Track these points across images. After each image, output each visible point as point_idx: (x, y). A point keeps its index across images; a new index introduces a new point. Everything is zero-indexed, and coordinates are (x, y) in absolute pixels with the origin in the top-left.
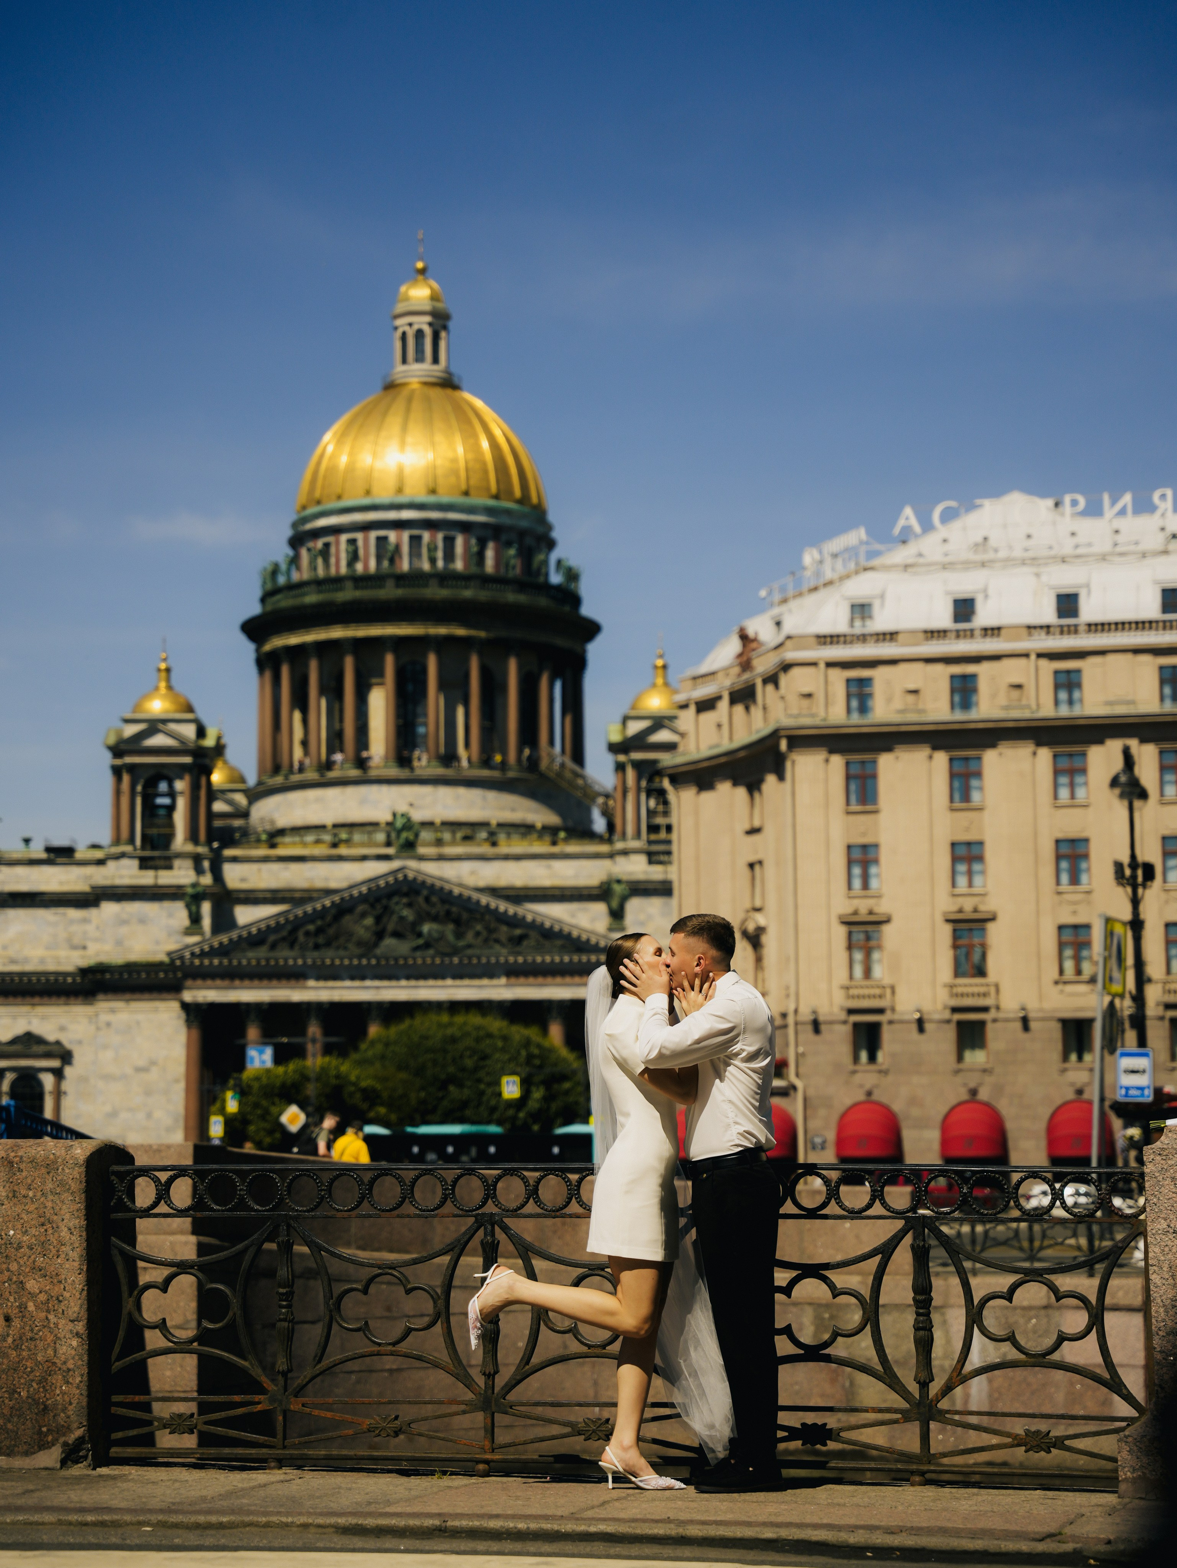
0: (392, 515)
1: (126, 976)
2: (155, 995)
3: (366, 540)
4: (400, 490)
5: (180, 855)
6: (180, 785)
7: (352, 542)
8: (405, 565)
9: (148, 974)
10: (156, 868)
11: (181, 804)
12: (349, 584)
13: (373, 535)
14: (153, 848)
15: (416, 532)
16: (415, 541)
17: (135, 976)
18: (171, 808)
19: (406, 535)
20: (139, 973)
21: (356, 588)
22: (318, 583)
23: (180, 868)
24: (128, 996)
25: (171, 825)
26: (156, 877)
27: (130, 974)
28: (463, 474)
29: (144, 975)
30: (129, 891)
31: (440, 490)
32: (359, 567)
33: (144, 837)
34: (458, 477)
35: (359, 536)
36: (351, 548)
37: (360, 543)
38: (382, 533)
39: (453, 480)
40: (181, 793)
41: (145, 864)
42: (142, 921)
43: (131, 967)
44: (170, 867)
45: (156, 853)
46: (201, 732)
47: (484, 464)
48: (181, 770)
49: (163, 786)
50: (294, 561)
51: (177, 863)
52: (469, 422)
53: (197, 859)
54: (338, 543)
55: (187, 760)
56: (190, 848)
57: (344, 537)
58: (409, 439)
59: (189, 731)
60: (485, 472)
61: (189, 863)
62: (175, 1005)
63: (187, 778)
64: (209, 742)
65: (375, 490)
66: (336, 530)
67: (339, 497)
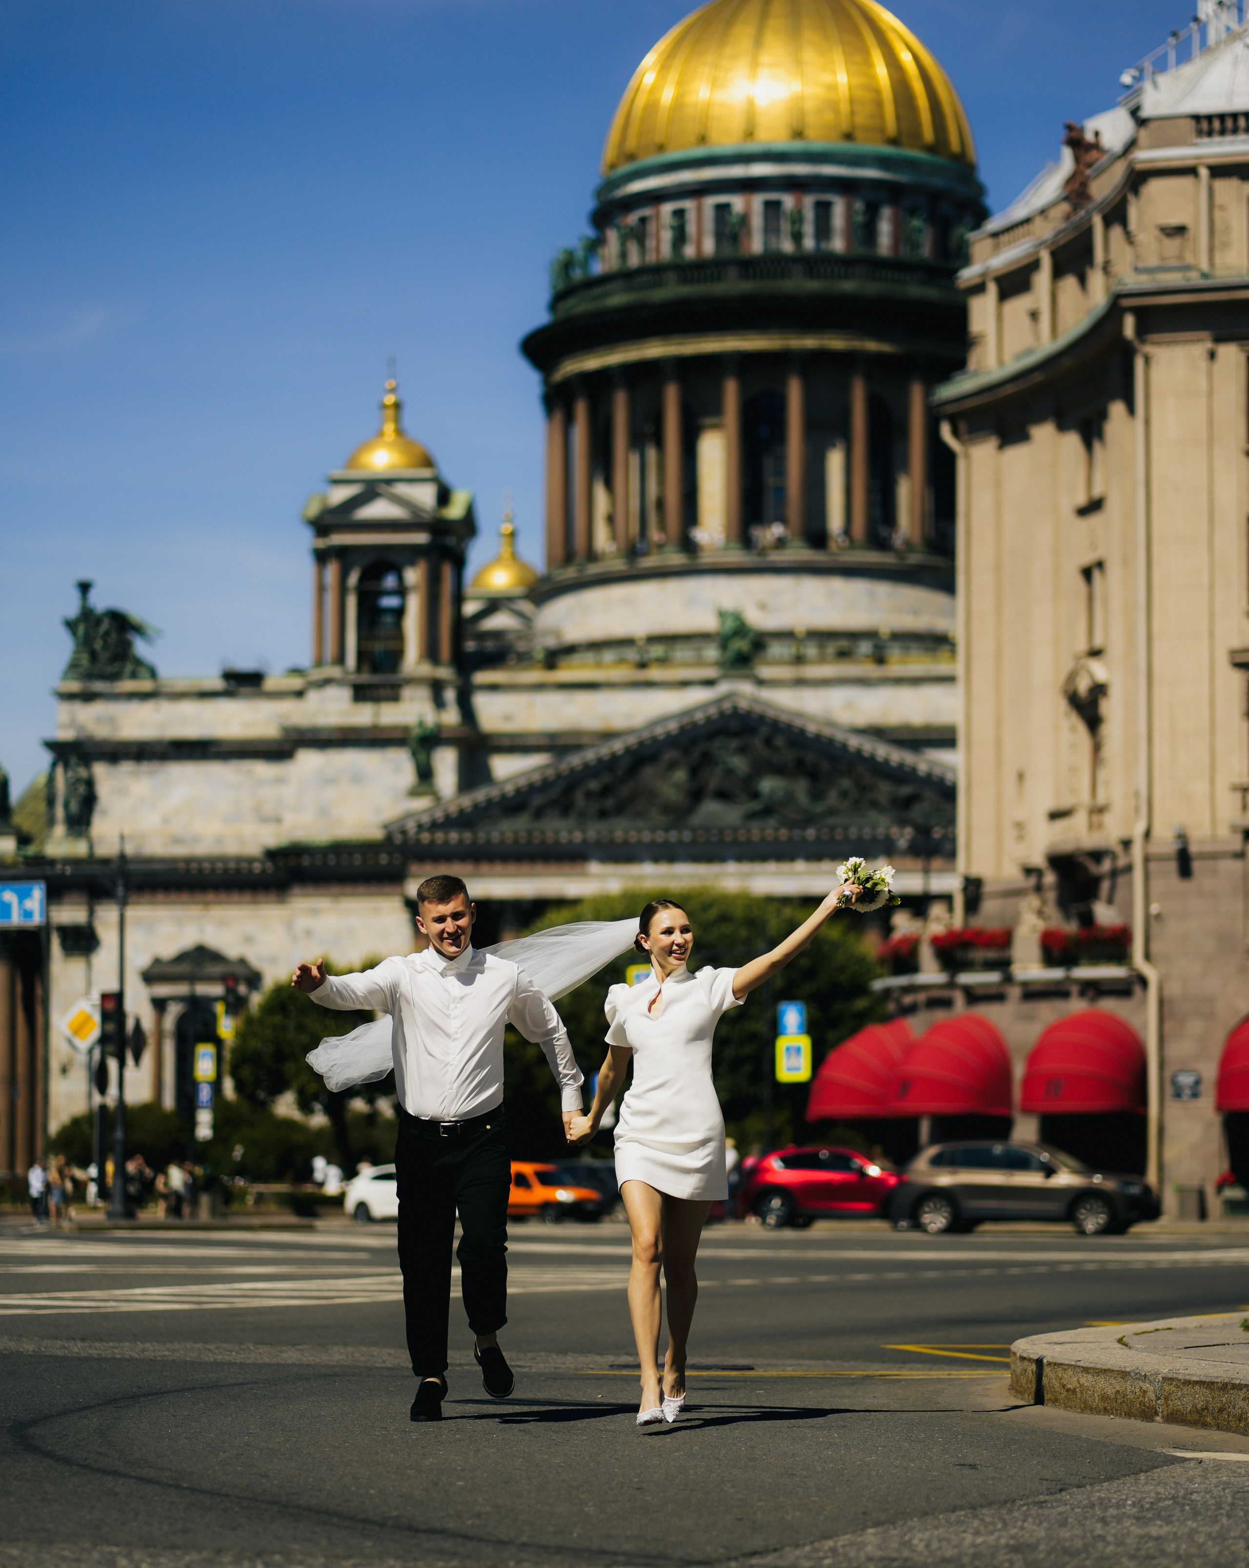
0: (737, 171)
1: (332, 860)
2: (374, 888)
3: (699, 210)
4: (749, 134)
5: (412, 681)
6: (413, 576)
7: (679, 214)
8: (756, 246)
9: (362, 857)
10: (376, 700)
11: (414, 606)
12: (673, 276)
13: (711, 201)
14: (376, 669)
15: (772, 196)
16: (772, 207)
17: (345, 861)
18: (400, 612)
19: (757, 200)
20: (349, 856)
21: (683, 280)
23: (412, 699)
24: (335, 889)
25: (399, 636)
26: (377, 714)
27: (338, 857)
28: (844, 108)
29: (357, 860)
30: (335, 736)
31: (809, 133)
32: (689, 251)
33: (361, 656)
34: (837, 113)
35: (688, 204)
36: (675, 223)
37: (691, 217)
38: (722, 198)
39: (829, 117)
40: (414, 588)
41: (361, 693)
42: (357, 778)
43: (339, 848)
44: (397, 699)
45: (377, 679)
46: (444, 497)
47: (877, 91)
48: (412, 554)
49: (390, 581)
50: (595, 245)
51: (407, 693)
52: (857, 32)
53: (437, 687)
54: (658, 215)
55: (421, 538)
56: (425, 670)
57: (667, 208)
58: (765, 58)
59: (425, 496)
60: (879, 103)
61: (424, 693)
62: (398, 902)
63: (422, 565)
64: (455, 511)
65: (713, 136)
66: (656, 197)
67: (661, 148)
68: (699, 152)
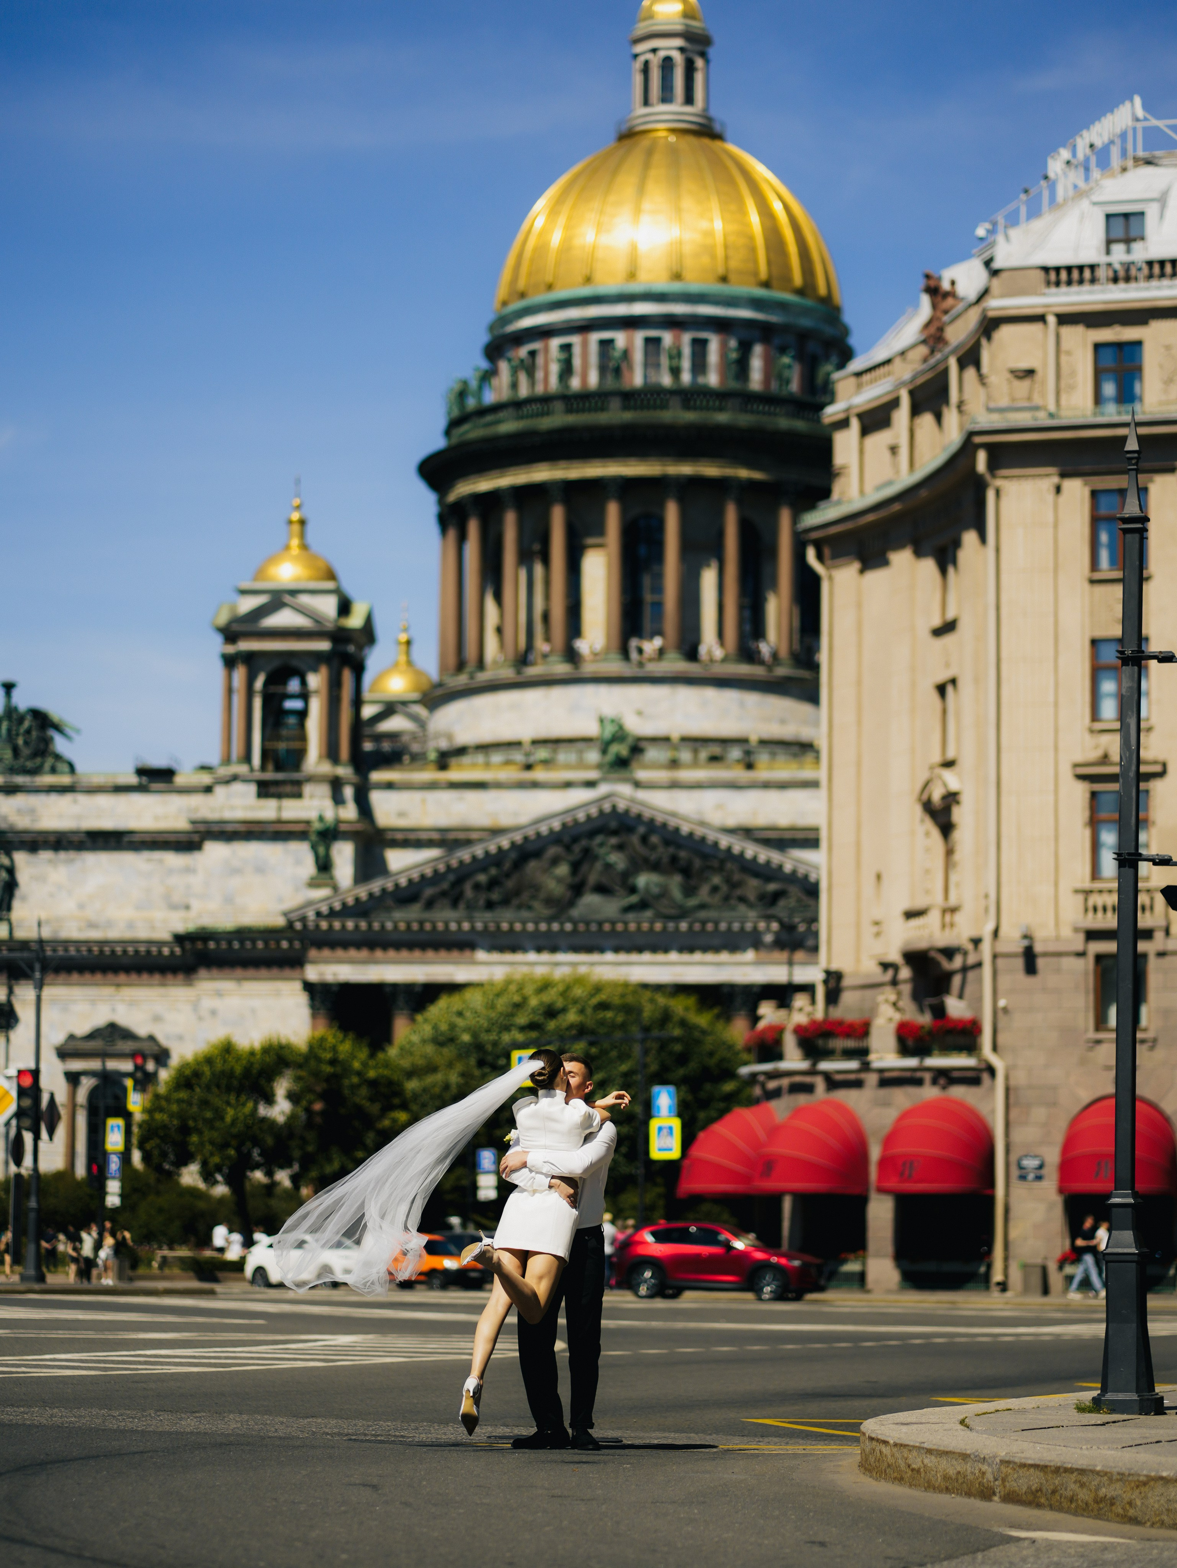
0: (620, 310)
1: (236, 945)
2: (275, 971)
3: (585, 345)
4: (632, 275)
5: (311, 779)
6: (316, 680)
7: (567, 348)
8: (637, 379)
9: (266, 943)
10: (279, 796)
11: (316, 708)
12: (559, 406)
13: (595, 337)
14: (278, 768)
15: (653, 333)
16: (652, 343)
17: (248, 945)
18: (303, 714)
19: (639, 336)
20: (254, 942)
21: (569, 410)
22: (517, 405)
23: (312, 796)
24: (239, 972)
25: (302, 737)
26: (279, 809)
27: (242, 942)
28: (720, 252)
29: (260, 945)
30: (242, 828)
31: (688, 275)
32: (575, 383)
33: (264, 753)
34: (713, 257)
35: (575, 340)
36: (563, 356)
37: (577, 351)
38: (606, 335)
39: (706, 260)
40: (316, 692)
41: (265, 789)
42: (260, 869)
43: (243, 934)
44: (299, 795)
45: (280, 776)
46: (345, 608)
47: (751, 238)
48: (316, 659)
49: (294, 685)
50: (487, 376)
51: (307, 789)
52: (732, 182)
53: (336, 785)
54: (546, 350)
55: (324, 646)
56: (326, 768)
57: (555, 343)
58: (646, 205)
59: (328, 606)
60: (753, 249)
61: (325, 790)
62: (297, 986)
63: (324, 671)
64: (355, 621)
65: (598, 276)
66: (545, 333)
67: (550, 287)
68: (586, 291)
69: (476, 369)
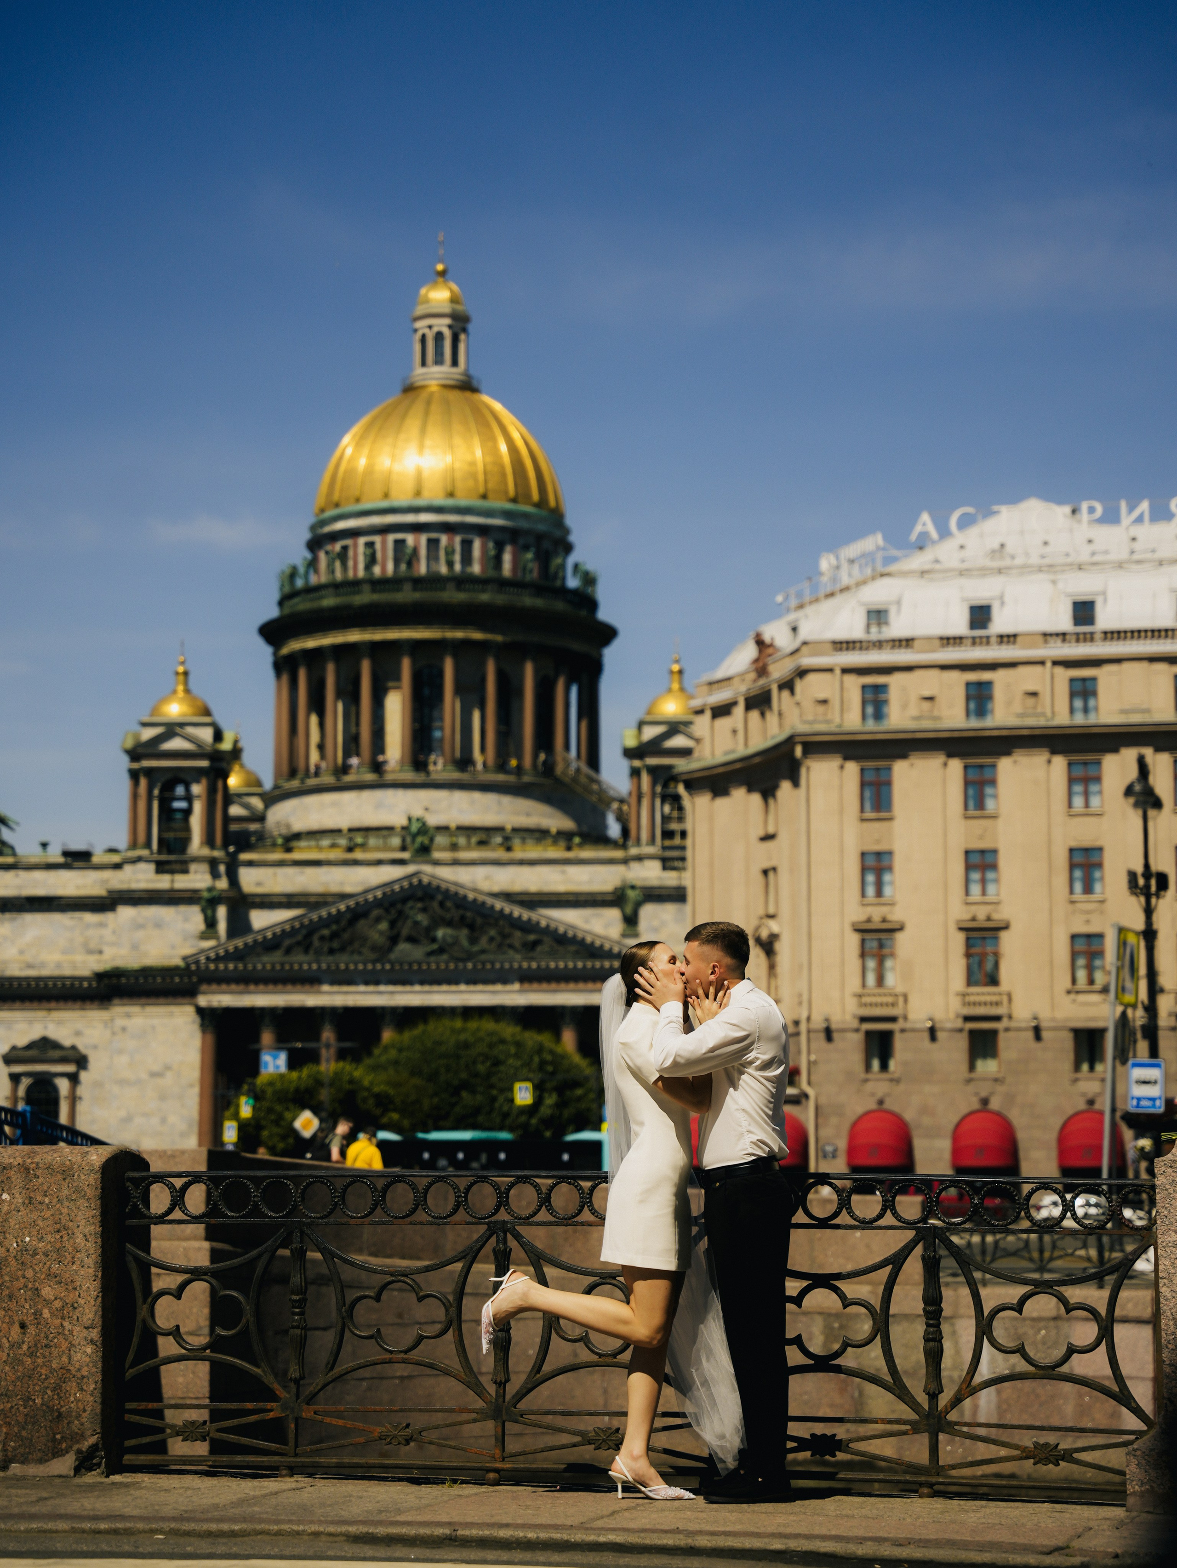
0: (410, 518)
1: (142, 980)
2: (171, 1000)
3: (384, 543)
4: (418, 493)
5: (196, 859)
6: (197, 789)
7: (370, 545)
8: (422, 569)
9: (164, 978)
10: (172, 872)
11: (198, 808)
12: (366, 588)
13: (391, 538)
14: (170, 852)
15: (434, 535)
16: (433, 544)
17: (151, 980)
18: (188, 812)
19: (423, 538)
20: (154, 977)
21: (374, 591)
22: (336, 587)
23: (196, 872)
24: (143, 1001)
25: (187, 829)
26: (172, 881)
27: (146, 978)
28: (481, 477)
29: (159, 980)
30: (145, 895)
31: (459, 493)
32: (377, 570)
33: (161, 841)
34: (476, 480)
35: (377, 539)
36: (369, 551)
37: (378, 546)
38: (400, 536)
39: (471, 483)
40: (198, 796)
41: (161, 868)
42: (158, 925)
43: (146, 972)
44: (186, 871)
45: (172, 857)
46: (218, 736)
47: (502, 467)
48: (198, 774)
49: (180, 790)
50: (313, 564)
51: (193, 867)
52: (488, 425)
53: (213, 863)
54: (356, 546)
55: (204, 763)
56: (206, 852)
57: (362, 540)
58: (428, 442)
59: (206, 735)
60: (504, 475)
61: (205, 867)
62: (190, 1010)
63: (204, 781)
64: (226, 745)
65: (394, 493)
66: (354, 533)
67: (358, 500)
68: (384, 504)
69: (305, 559)
